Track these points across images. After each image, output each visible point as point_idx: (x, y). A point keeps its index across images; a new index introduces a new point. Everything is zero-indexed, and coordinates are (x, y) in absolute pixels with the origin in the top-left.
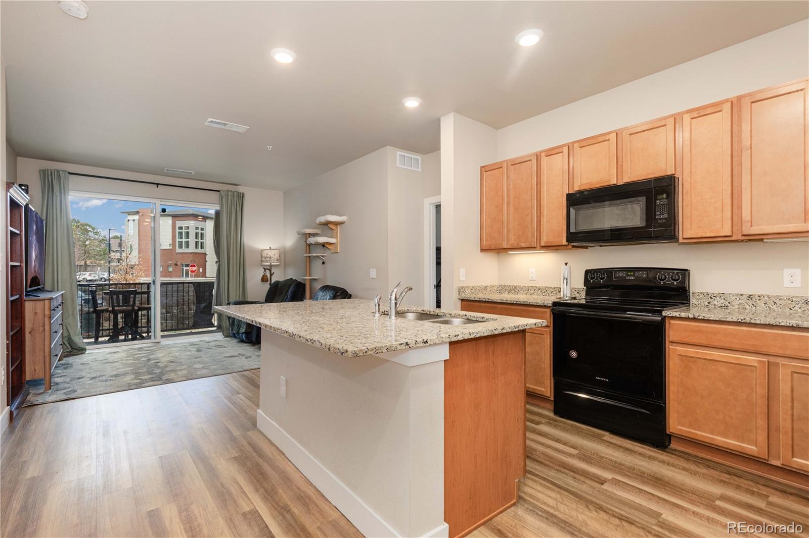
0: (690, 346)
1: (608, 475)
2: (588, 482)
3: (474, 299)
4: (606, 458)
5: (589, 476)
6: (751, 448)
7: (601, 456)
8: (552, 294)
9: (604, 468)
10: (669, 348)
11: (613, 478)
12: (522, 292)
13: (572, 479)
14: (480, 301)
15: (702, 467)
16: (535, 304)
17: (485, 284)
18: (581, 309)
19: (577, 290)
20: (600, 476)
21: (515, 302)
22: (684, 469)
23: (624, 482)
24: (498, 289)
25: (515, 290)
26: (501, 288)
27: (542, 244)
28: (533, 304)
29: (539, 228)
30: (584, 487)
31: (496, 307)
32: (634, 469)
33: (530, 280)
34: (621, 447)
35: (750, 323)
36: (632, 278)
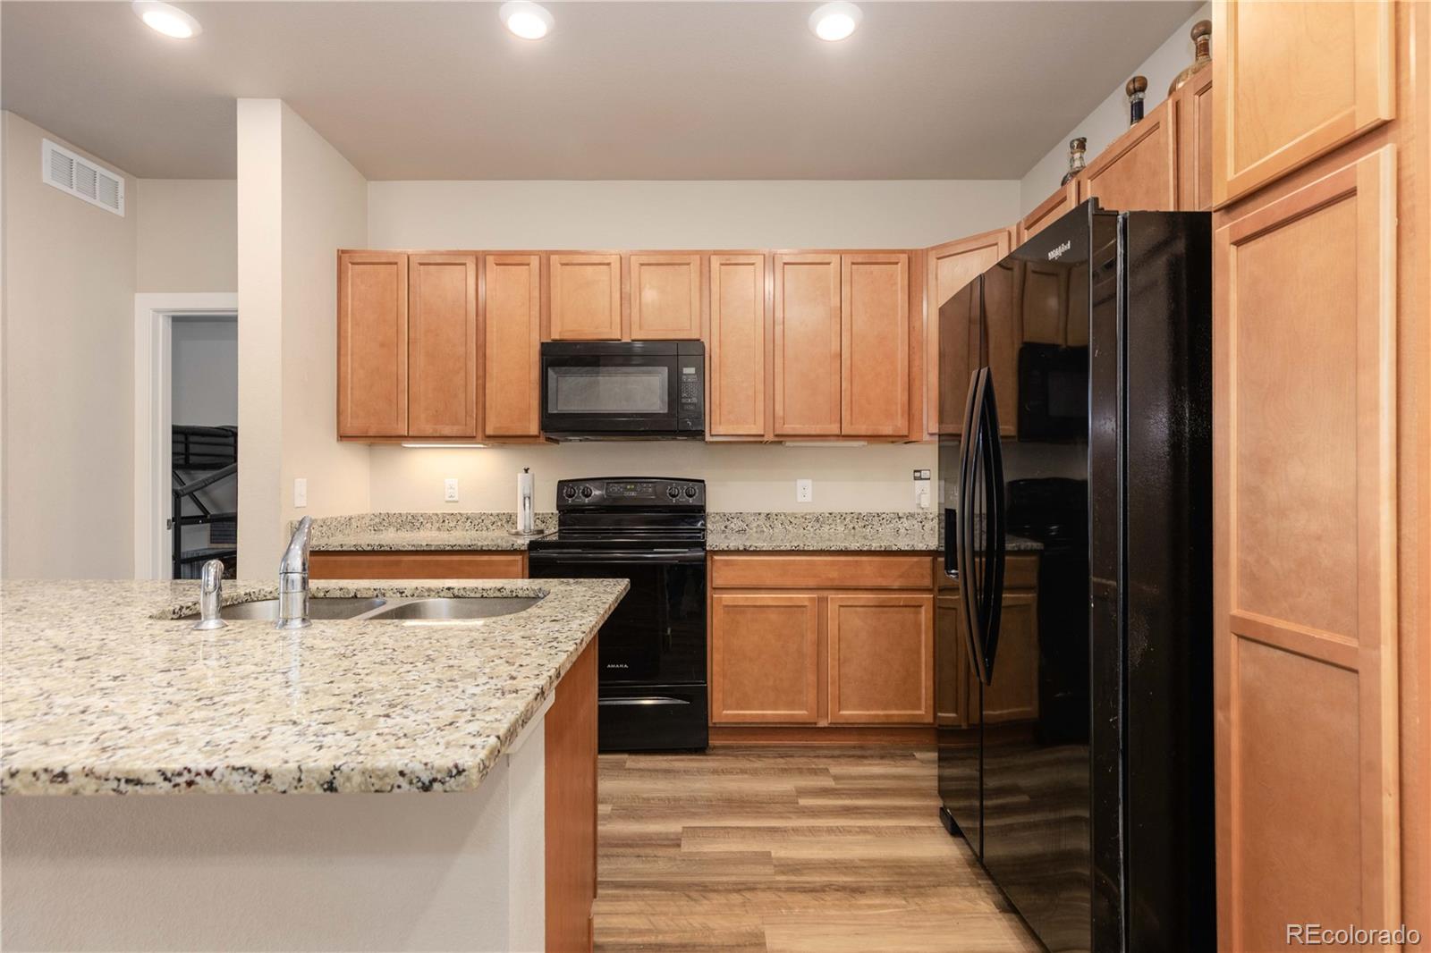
0: (738, 591)
1: (674, 827)
2: (660, 852)
3: (339, 549)
4: (653, 799)
5: (654, 842)
6: (800, 714)
7: (644, 799)
8: (492, 528)
9: (662, 817)
10: (712, 597)
11: (684, 828)
12: (429, 525)
13: (635, 859)
14: (358, 551)
15: (754, 759)
16: (494, 549)
17: (347, 513)
18: (580, 551)
19: (540, 517)
20: (667, 834)
21: (448, 548)
22: (743, 772)
23: (700, 827)
24: (372, 523)
25: (413, 522)
26: (377, 520)
27: (489, 431)
28: (490, 548)
29: (481, 399)
30: (661, 866)
31: (400, 561)
32: (696, 800)
33: (447, 502)
34: (656, 771)
35: (804, 551)
36: (633, 494)
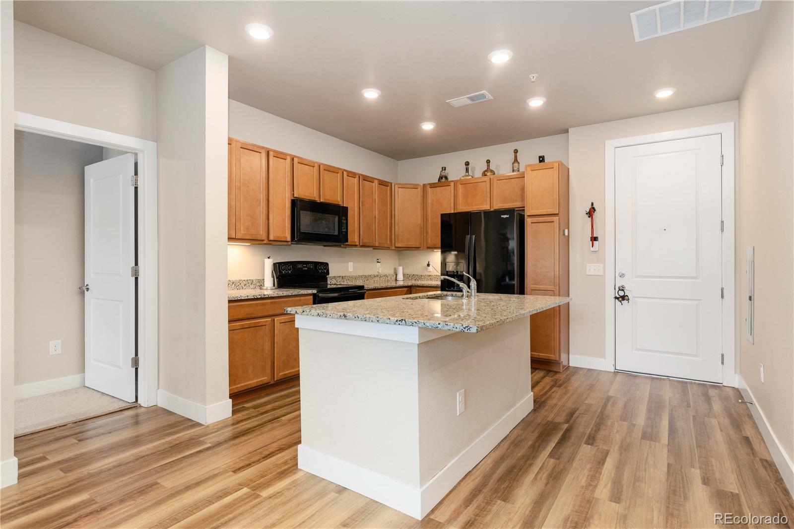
27: (271, 238)
36: (306, 269)
